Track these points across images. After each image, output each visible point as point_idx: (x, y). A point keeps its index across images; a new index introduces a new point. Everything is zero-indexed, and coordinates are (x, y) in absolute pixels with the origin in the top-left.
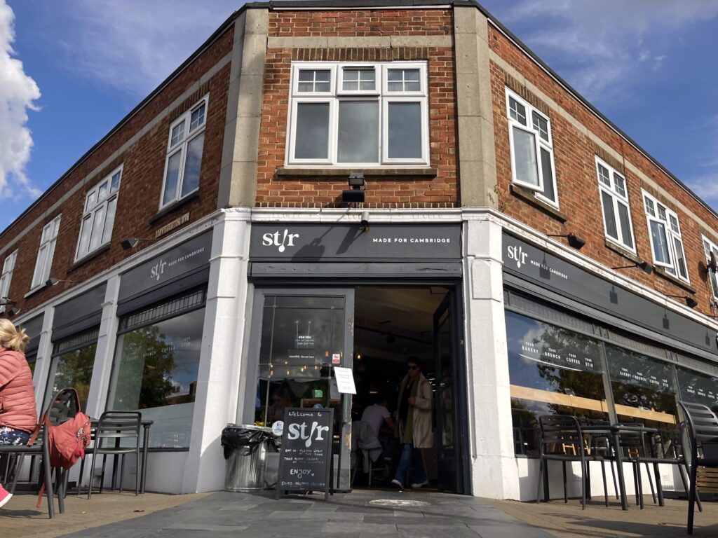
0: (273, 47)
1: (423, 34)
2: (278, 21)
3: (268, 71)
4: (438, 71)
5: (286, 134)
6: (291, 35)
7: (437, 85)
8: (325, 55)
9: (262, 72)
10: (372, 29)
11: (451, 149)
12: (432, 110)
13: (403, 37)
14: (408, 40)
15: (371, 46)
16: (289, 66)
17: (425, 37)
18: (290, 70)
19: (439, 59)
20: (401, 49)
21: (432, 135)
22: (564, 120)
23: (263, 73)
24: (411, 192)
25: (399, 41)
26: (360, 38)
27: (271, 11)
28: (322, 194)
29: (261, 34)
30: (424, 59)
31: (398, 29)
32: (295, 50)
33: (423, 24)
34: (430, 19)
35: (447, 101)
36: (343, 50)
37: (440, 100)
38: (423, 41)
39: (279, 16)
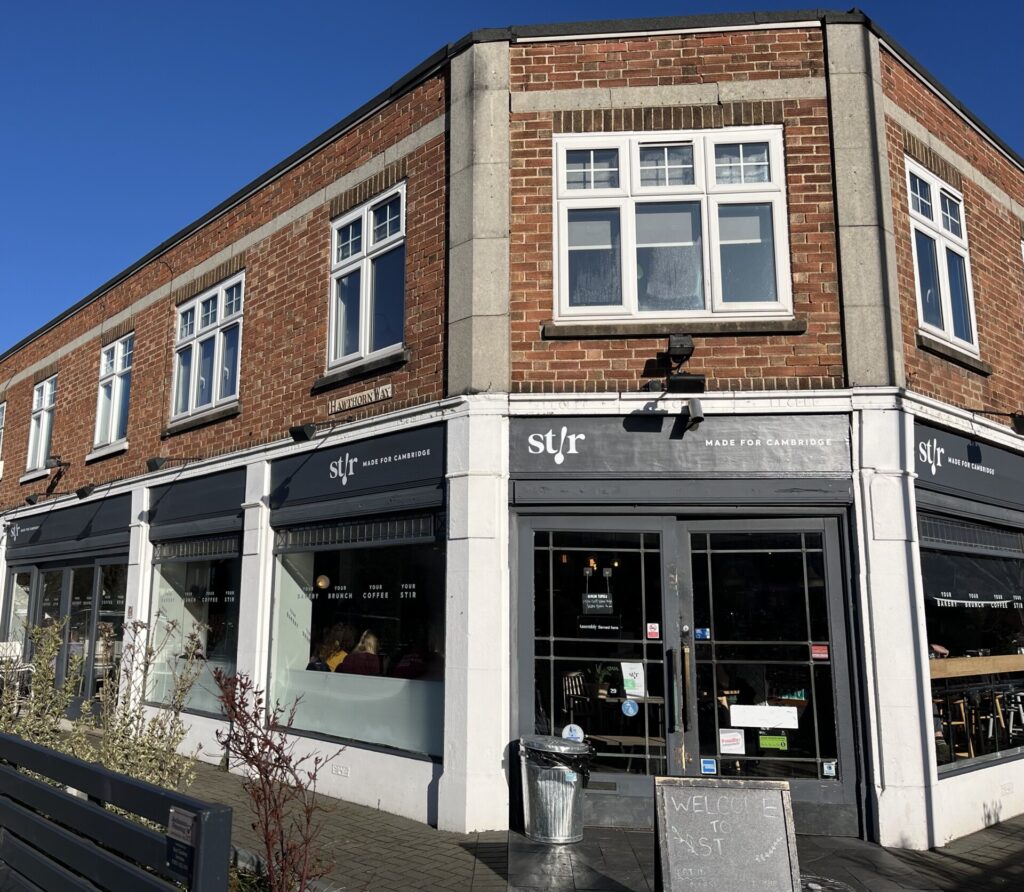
0: (521, 111)
1: (773, 76)
2: (526, 61)
3: (515, 155)
4: (801, 145)
5: (552, 265)
6: (548, 87)
7: (801, 169)
8: (608, 120)
9: (506, 158)
10: (685, 71)
11: (827, 284)
12: (793, 217)
13: (738, 84)
14: (748, 89)
15: (685, 102)
16: (549, 143)
17: (777, 83)
18: (551, 151)
19: (803, 122)
20: (737, 105)
21: (795, 260)
22: (981, 190)
23: (507, 160)
24: (763, 361)
25: (733, 91)
26: (666, 89)
27: (512, 43)
28: (616, 366)
29: (500, 89)
30: (776, 123)
31: (729, 68)
32: (557, 114)
33: (772, 57)
34: (786, 47)
35: (819, 198)
36: (638, 111)
37: (807, 198)
38: (774, 90)
39: (527, 54)
